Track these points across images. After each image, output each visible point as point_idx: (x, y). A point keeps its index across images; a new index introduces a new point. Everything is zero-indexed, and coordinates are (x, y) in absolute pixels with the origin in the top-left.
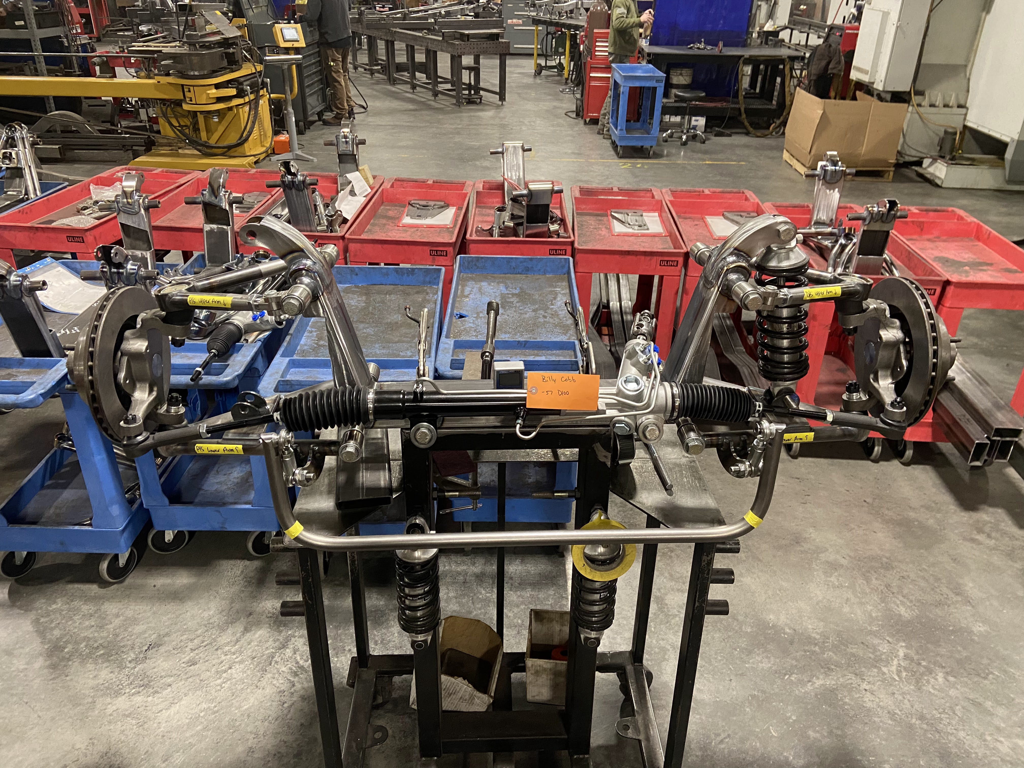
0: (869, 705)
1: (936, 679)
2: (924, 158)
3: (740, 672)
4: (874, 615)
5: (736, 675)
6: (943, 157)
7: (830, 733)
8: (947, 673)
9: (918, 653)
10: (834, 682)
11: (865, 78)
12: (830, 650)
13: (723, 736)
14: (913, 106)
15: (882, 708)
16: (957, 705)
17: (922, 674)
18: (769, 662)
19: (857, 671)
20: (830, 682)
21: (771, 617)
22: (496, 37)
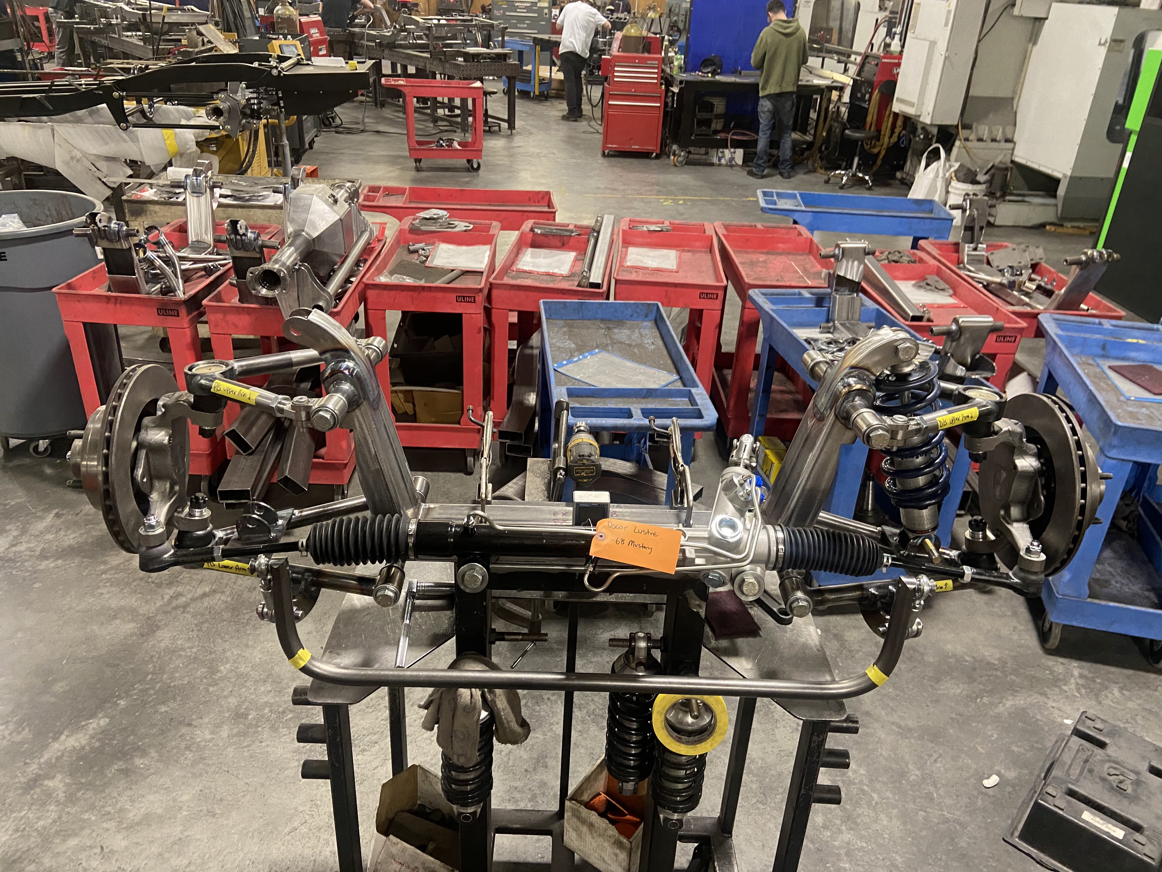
1: (1113, 694)
3: (934, 698)
5: (931, 702)
7: (1032, 748)
8: (1121, 689)
9: (1090, 672)
10: (1022, 702)
11: (911, 111)
12: (1011, 674)
13: (935, 756)
14: (960, 140)
16: (1137, 715)
17: (1100, 690)
18: (958, 688)
19: (1041, 691)
21: (949, 646)
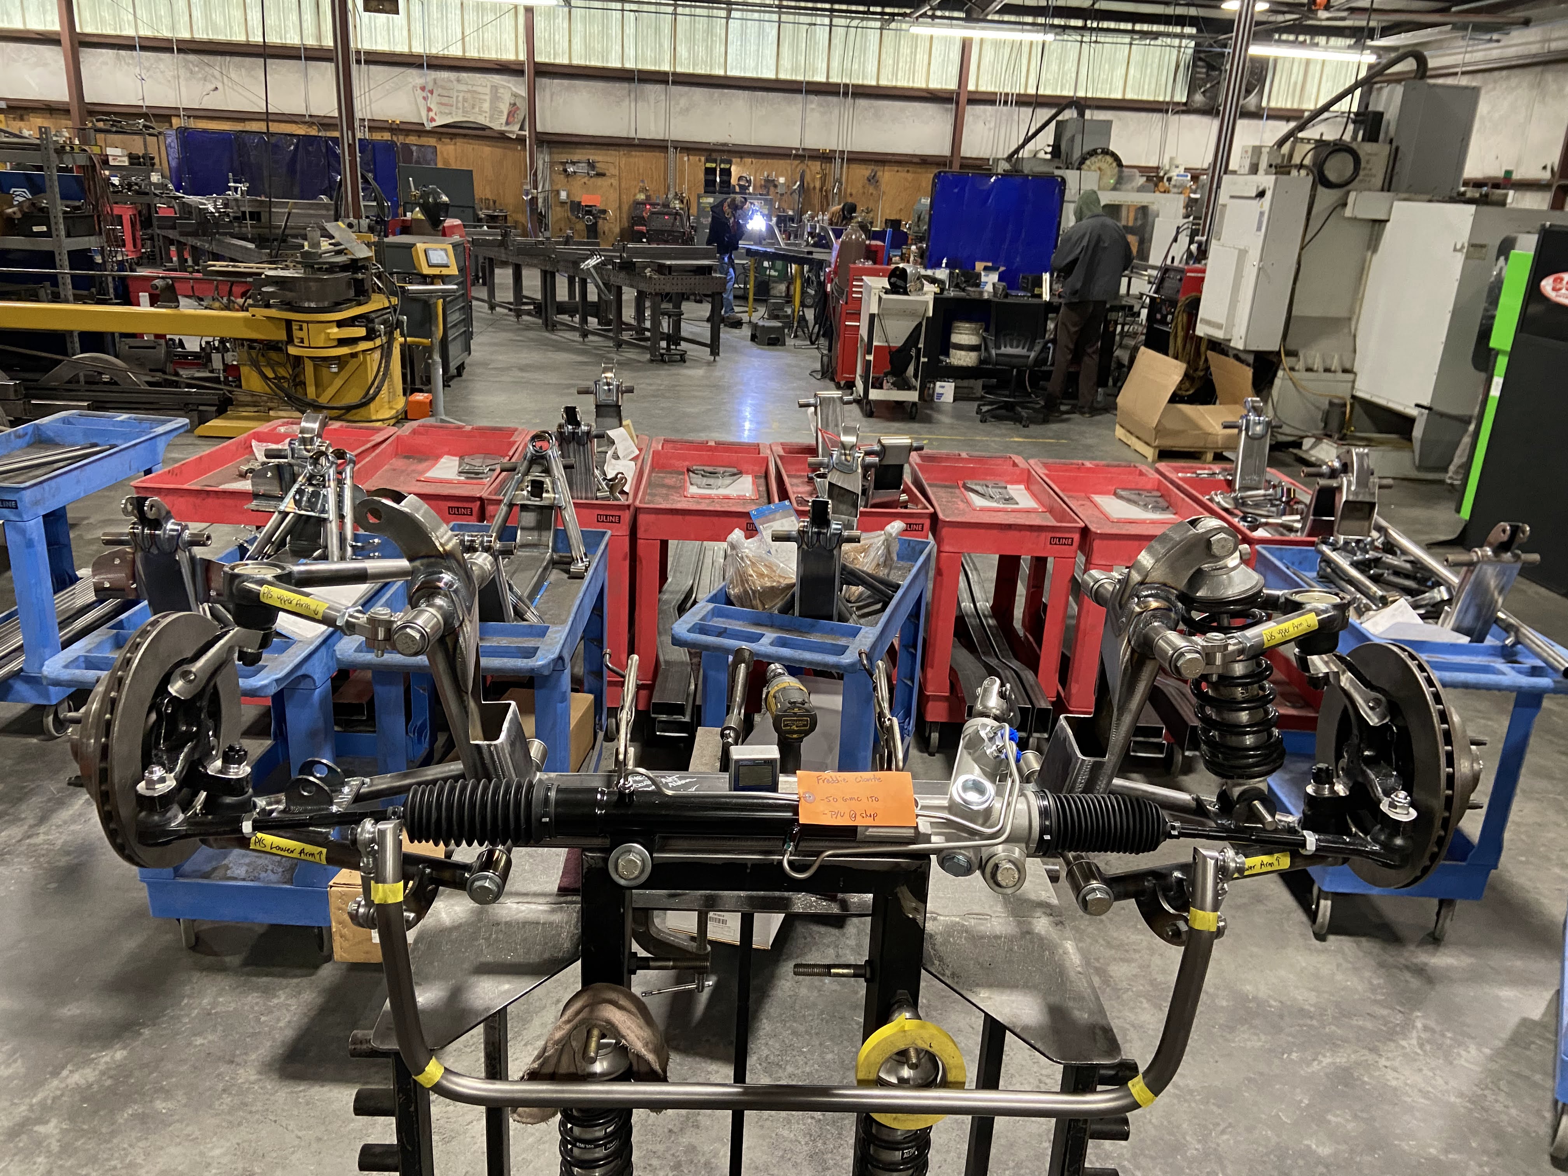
0: (1394, 1083)
2: (1303, 437)
3: (1226, 1052)
4: (1375, 982)
5: (1222, 1057)
6: (1329, 436)
9: (1439, 1023)
10: (1344, 1060)
11: (1219, 334)
12: (1330, 1024)
13: (1223, 1126)
14: (1284, 369)
15: (1411, 1086)
17: (1450, 1047)
18: (1259, 1039)
19: (1371, 1046)
20: (1342, 1059)
22: (708, 269)
